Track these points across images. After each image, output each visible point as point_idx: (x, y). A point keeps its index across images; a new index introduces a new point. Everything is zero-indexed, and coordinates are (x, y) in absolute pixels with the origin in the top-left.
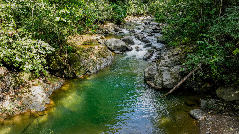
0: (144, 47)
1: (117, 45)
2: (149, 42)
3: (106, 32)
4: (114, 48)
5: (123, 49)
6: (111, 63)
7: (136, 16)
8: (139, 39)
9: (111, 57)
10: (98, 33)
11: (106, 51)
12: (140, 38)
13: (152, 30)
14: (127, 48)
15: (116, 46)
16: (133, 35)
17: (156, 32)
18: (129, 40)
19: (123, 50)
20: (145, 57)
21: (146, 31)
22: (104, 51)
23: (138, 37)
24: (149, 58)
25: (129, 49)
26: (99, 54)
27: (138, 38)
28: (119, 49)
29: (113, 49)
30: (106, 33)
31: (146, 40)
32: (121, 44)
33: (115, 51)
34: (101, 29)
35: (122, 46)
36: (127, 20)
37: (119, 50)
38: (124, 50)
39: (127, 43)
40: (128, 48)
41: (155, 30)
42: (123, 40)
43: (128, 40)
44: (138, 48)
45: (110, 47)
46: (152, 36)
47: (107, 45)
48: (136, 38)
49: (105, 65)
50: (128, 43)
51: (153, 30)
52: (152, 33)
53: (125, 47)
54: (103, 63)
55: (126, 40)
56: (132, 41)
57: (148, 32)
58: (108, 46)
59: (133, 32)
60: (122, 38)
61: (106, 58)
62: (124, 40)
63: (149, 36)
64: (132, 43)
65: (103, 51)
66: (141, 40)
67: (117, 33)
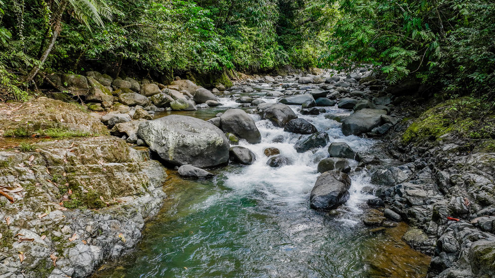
0: (300, 150)
1: (189, 140)
2: (314, 131)
3: (163, 102)
4: (179, 153)
5: (214, 158)
6: (130, 243)
7: (256, 73)
8: (276, 124)
9: (146, 198)
10: (132, 102)
11: (118, 168)
12: (280, 120)
13: (311, 97)
14: (232, 153)
15: (185, 146)
16: (254, 110)
17: (325, 103)
18: (239, 123)
19: (216, 164)
20: (322, 197)
21: (293, 102)
22: (107, 167)
23: (270, 116)
24: (342, 199)
25: (241, 158)
26: (71, 185)
27: (271, 120)
28: (196, 156)
29: (171, 156)
30: (164, 106)
31: (301, 125)
32: (205, 139)
33: (179, 165)
34: (147, 93)
35: (211, 145)
36: (235, 80)
37: (199, 161)
38: (220, 160)
39: (231, 135)
40: (237, 151)
41: (321, 99)
42: (218, 123)
43: (237, 122)
44: (276, 151)
45: (160, 150)
46: (315, 113)
47: (147, 141)
48: (262, 119)
49: (79, 263)
50: (236, 135)
51: (316, 96)
52: (312, 105)
53: (221, 149)
54: (73, 252)
55: (228, 125)
56: (250, 127)
57: (300, 103)
58: (153, 146)
59: (251, 105)
60: (216, 117)
61: (112, 209)
62: (221, 125)
63: (305, 113)
64: (252, 135)
65: (97, 170)
66: (282, 126)
67: (202, 106)
